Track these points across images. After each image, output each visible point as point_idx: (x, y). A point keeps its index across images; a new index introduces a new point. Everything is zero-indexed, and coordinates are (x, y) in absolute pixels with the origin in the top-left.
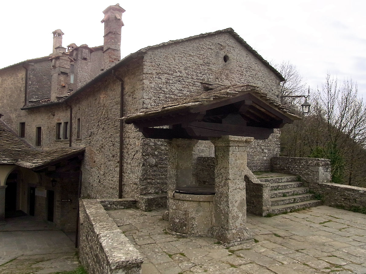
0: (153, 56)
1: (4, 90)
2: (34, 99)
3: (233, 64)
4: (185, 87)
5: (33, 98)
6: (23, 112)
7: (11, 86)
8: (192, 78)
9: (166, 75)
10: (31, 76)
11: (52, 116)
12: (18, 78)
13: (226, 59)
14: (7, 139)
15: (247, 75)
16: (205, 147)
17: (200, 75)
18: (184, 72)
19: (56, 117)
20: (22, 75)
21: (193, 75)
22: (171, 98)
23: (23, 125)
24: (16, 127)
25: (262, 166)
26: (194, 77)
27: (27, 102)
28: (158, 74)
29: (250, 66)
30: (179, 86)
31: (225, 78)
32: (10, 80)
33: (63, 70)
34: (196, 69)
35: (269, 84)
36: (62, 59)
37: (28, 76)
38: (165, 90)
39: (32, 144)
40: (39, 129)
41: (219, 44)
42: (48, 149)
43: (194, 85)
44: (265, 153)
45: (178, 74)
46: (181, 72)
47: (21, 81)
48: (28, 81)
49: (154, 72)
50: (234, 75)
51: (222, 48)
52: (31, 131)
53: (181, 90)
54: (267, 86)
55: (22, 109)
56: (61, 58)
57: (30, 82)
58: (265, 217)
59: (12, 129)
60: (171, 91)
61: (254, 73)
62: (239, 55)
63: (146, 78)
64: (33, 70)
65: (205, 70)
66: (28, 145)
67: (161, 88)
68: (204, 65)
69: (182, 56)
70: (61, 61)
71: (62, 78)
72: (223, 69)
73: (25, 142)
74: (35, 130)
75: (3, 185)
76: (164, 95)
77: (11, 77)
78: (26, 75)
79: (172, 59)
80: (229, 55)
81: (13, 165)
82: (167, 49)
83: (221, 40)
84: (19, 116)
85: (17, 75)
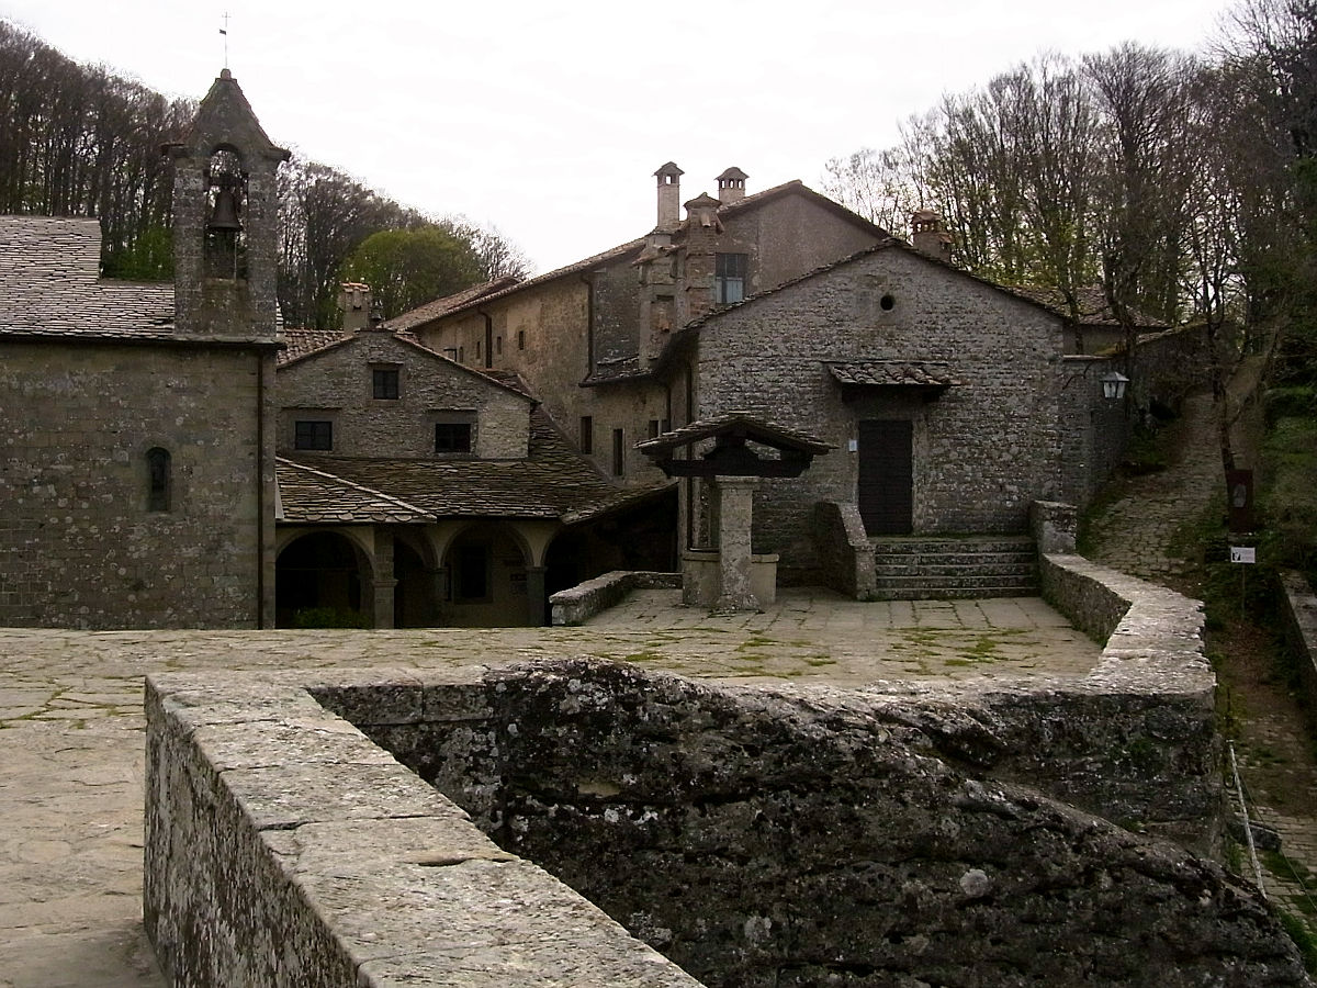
0: (716, 328)
1: (548, 332)
2: (611, 357)
3: (907, 308)
4: (784, 375)
5: (607, 355)
6: (587, 393)
7: (561, 323)
8: (801, 356)
9: (743, 359)
10: (602, 301)
11: (641, 404)
12: (575, 304)
13: (887, 302)
14: (552, 460)
15: (948, 326)
16: (833, 482)
17: (819, 347)
18: (781, 346)
19: (649, 408)
20: (581, 297)
21: (803, 349)
22: (756, 398)
23: (587, 421)
24: (572, 428)
25: (1000, 522)
26: (807, 352)
27: (595, 366)
28: (726, 358)
29: (960, 305)
30: (772, 374)
31: (884, 342)
32: (559, 307)
33: (661, 291)
34: (809, 336)
35: (1020, 335)
36: (658, 264)
37: (595, 302)
38: (742, 384)
39: (607, 471)
40: (618, 433)
41: (868, 275)
42: (635, 483)
43: (805, 368)
44: (1011, 493)
45: (771, 352)
46: (775, 348)
47: (580, 313)
48: (595, 315)
49: (720, 356)
50: (909, 334)
51: (873, 281)
52: (603, 439)
53: (777, 381)
54: (1016, 342)
55: (582, 386)
56: (655, 262)
57: (600, 317)
58: (862, 601)
59: (567, 433)
60: (756, 386)
61: (971, 318)
62: (924, 290)
63: (704, 370)
64: (606, 284)
65: (832, 336)
66: (598, 472)
67: (733, 383)
68: (828, 327)
69: (778, 317)
70: (657, 269)
71: (661, 310)
72: (880, 326)
73: (591, 465)
74: (610, 435)
75: (539, 565)
76: (738, 394)
77: (562, 300)
78: (590, 298)
79: (756, 327)
80: (895, 293)
81: (558, 519)
82: (745, 312)
83: (873, 267)
84: (579, 401)
85: (571, 296)
